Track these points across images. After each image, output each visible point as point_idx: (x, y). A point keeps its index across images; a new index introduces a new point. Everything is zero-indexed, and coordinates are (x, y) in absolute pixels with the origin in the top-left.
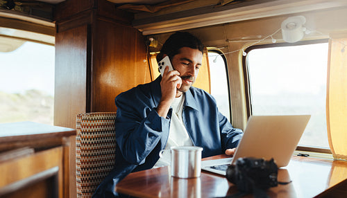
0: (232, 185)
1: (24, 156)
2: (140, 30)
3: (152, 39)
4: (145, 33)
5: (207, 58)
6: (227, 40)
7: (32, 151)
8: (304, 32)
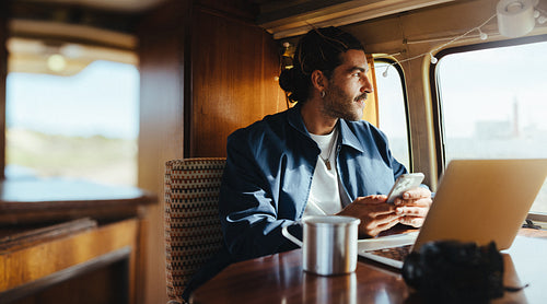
0: (413, 291)
1: (83, 230)
2: (270, 31)
3: (287, 45)
4: (277, 36)
5: (373, 69)
6: (405, 41)
7: (94, 224)
8: (536, 19)
